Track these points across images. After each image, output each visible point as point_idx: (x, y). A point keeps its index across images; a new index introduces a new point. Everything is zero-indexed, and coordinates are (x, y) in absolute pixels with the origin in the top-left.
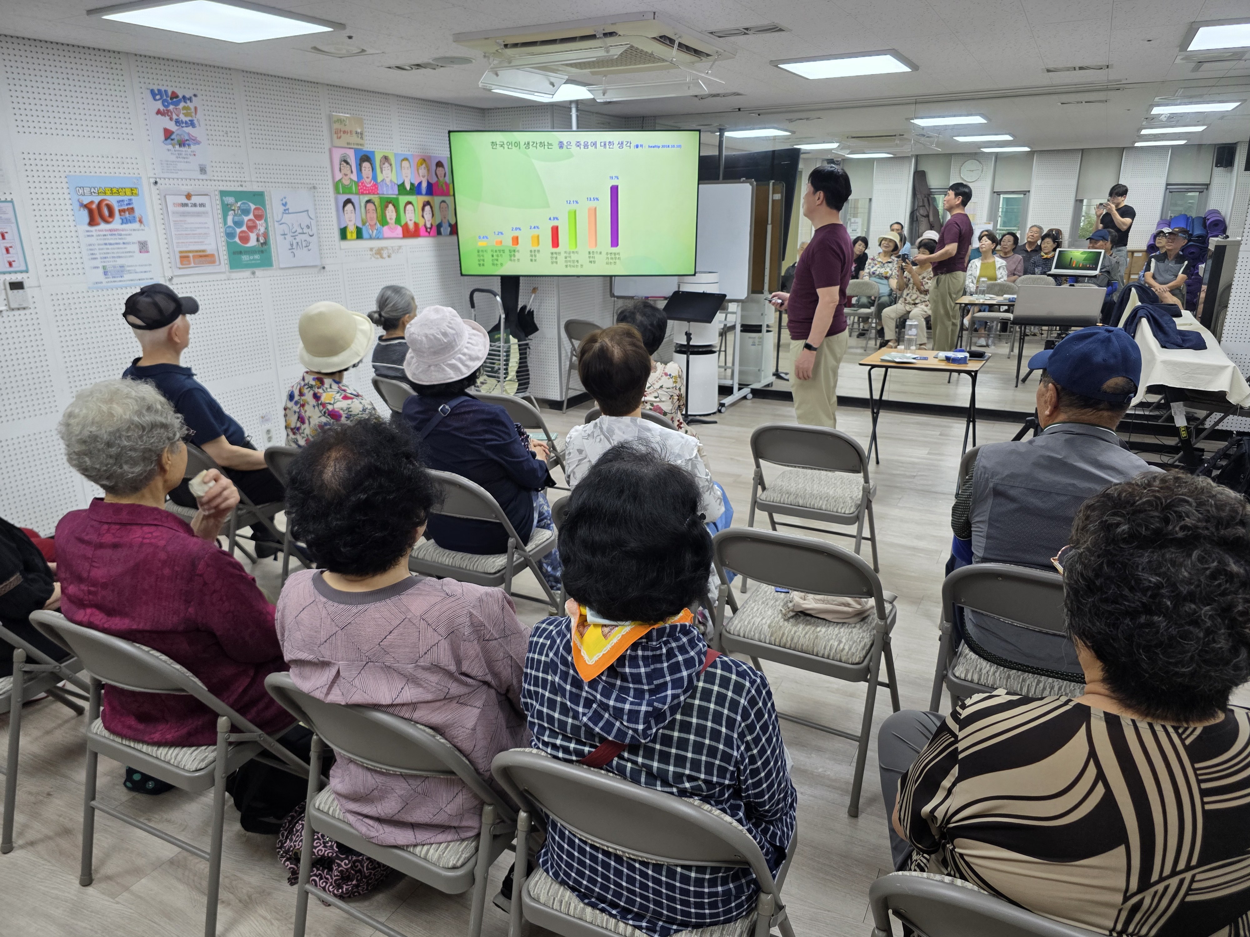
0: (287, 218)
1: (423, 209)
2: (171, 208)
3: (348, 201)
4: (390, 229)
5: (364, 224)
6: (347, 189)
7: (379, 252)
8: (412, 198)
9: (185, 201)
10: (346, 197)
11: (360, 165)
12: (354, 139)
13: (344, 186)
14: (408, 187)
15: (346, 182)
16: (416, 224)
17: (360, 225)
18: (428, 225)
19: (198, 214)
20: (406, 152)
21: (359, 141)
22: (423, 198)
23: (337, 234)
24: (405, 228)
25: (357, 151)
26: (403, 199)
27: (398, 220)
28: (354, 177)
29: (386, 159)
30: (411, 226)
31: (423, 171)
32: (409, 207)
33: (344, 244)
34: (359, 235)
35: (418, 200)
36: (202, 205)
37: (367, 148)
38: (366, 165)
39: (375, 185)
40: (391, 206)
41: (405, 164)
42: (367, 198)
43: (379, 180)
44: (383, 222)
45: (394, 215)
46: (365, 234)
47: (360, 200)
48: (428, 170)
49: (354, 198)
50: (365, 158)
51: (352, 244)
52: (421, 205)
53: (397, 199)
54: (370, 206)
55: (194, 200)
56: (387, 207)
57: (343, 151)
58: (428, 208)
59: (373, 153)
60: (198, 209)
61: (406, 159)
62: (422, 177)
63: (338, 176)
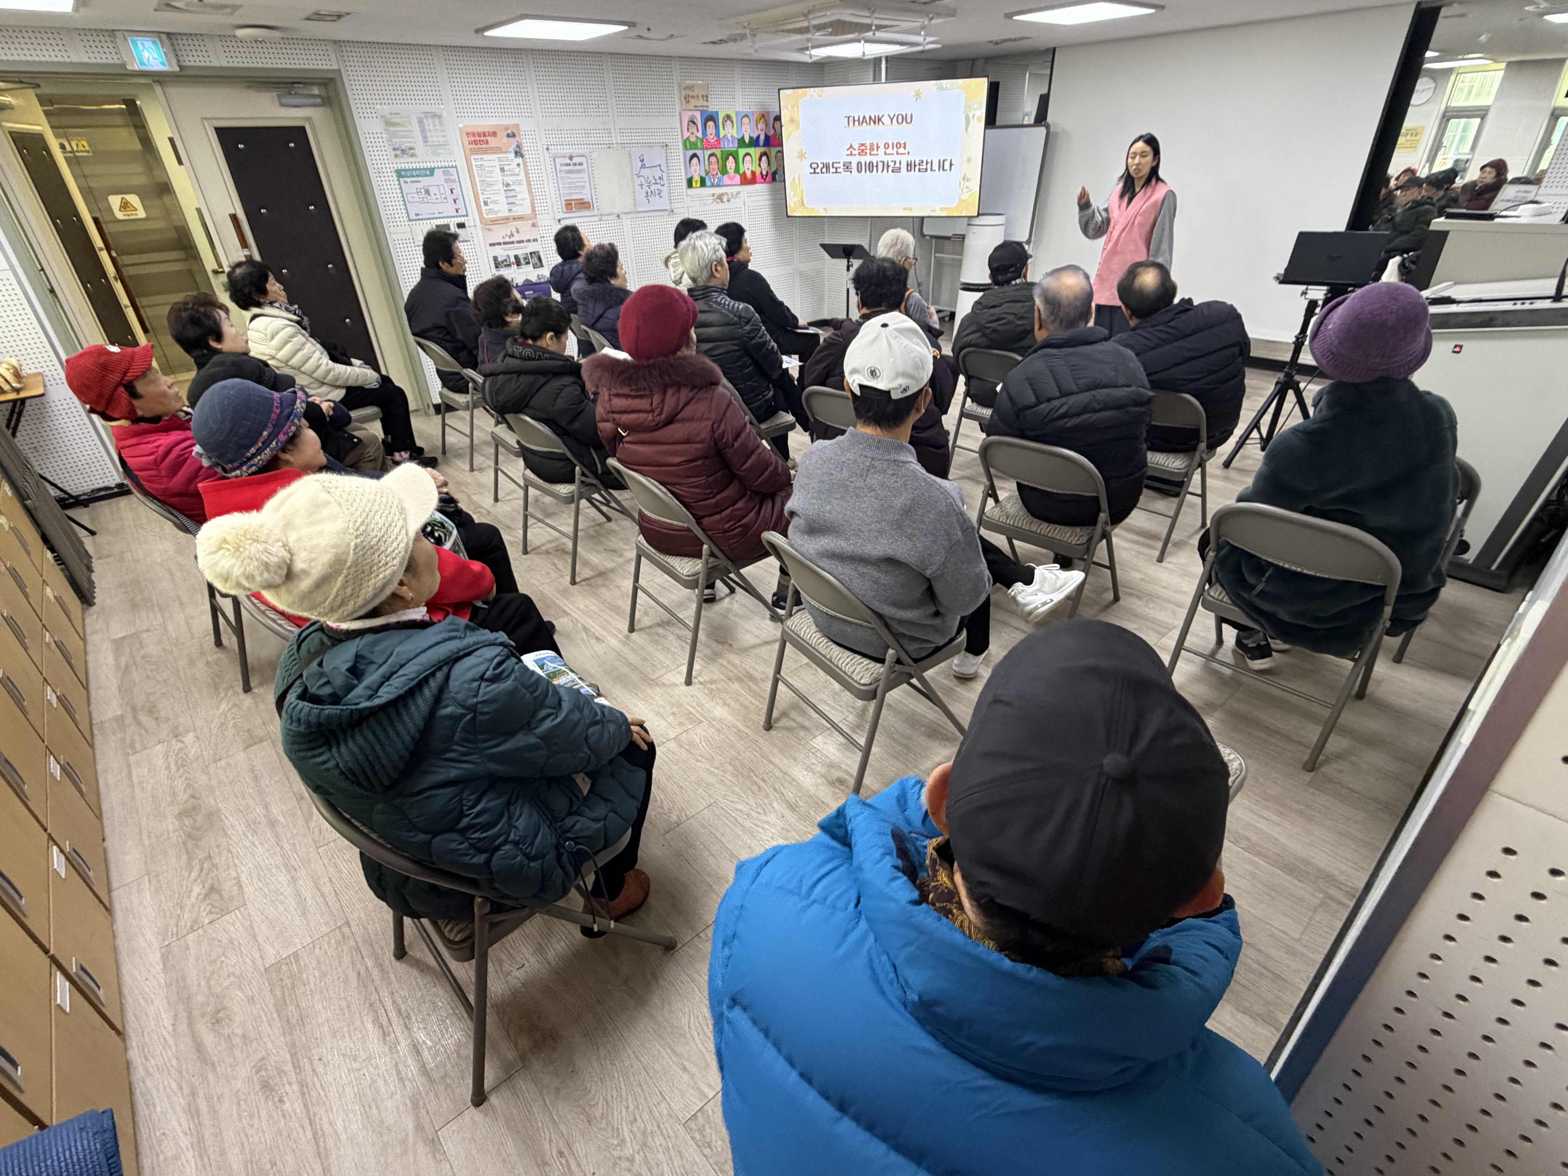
0: (644, 172)
1: (760, 159)
2: (558, 167)
3: (695, 156)
4: (729, 177)
5: (707, 174)
6: (694, 146)
7: (720, 198)
8: (751, 150)
9: (568, 161)
10: (691, 152)
11: (705, 125)
12: (701, 102)
13: (691, 142)
14: (747, 140)
15: (693, 139)
16: (753, 173)
17: (704, 175)
18: (764, 173)
19: (578, 171)
20: (746, 110)
21: (705, 104)
22: (759, 150)
23: (684, 184)
24: (743, 177)
25: (702, 112)
26: (742, 152)
27: (737, 169)
28: (700, 135)
29: (728, 117)
30: (749, 174)
31: (761, 125)
32: (747, 158)
33: (691, 192)
34: (703, 183)
35: (755, 152)
36: (581, 164)
37: (712, 109)
38: (711, 124)
39: (718, 141)
40: (731, 158)
41: (746, 120)
42: (710, 152)
43: (721, 136)
44: (724, 171)
45: (733, 165)
46: (708, 183)
47: (704, 154)
48: (767, 125)
49: (699, 153)
50: (711, 118)
51: (698, 191)
52: (758, 155)
53: (737, 152)
54: (713, 159)
55: (575, 160)
56: (727, 158)
57: (690, 113)
58: (764, 158)
59: (717, 113)
60: (577, 167)
61: (747, 116)
62: (760, 132)
63: (686, 134)
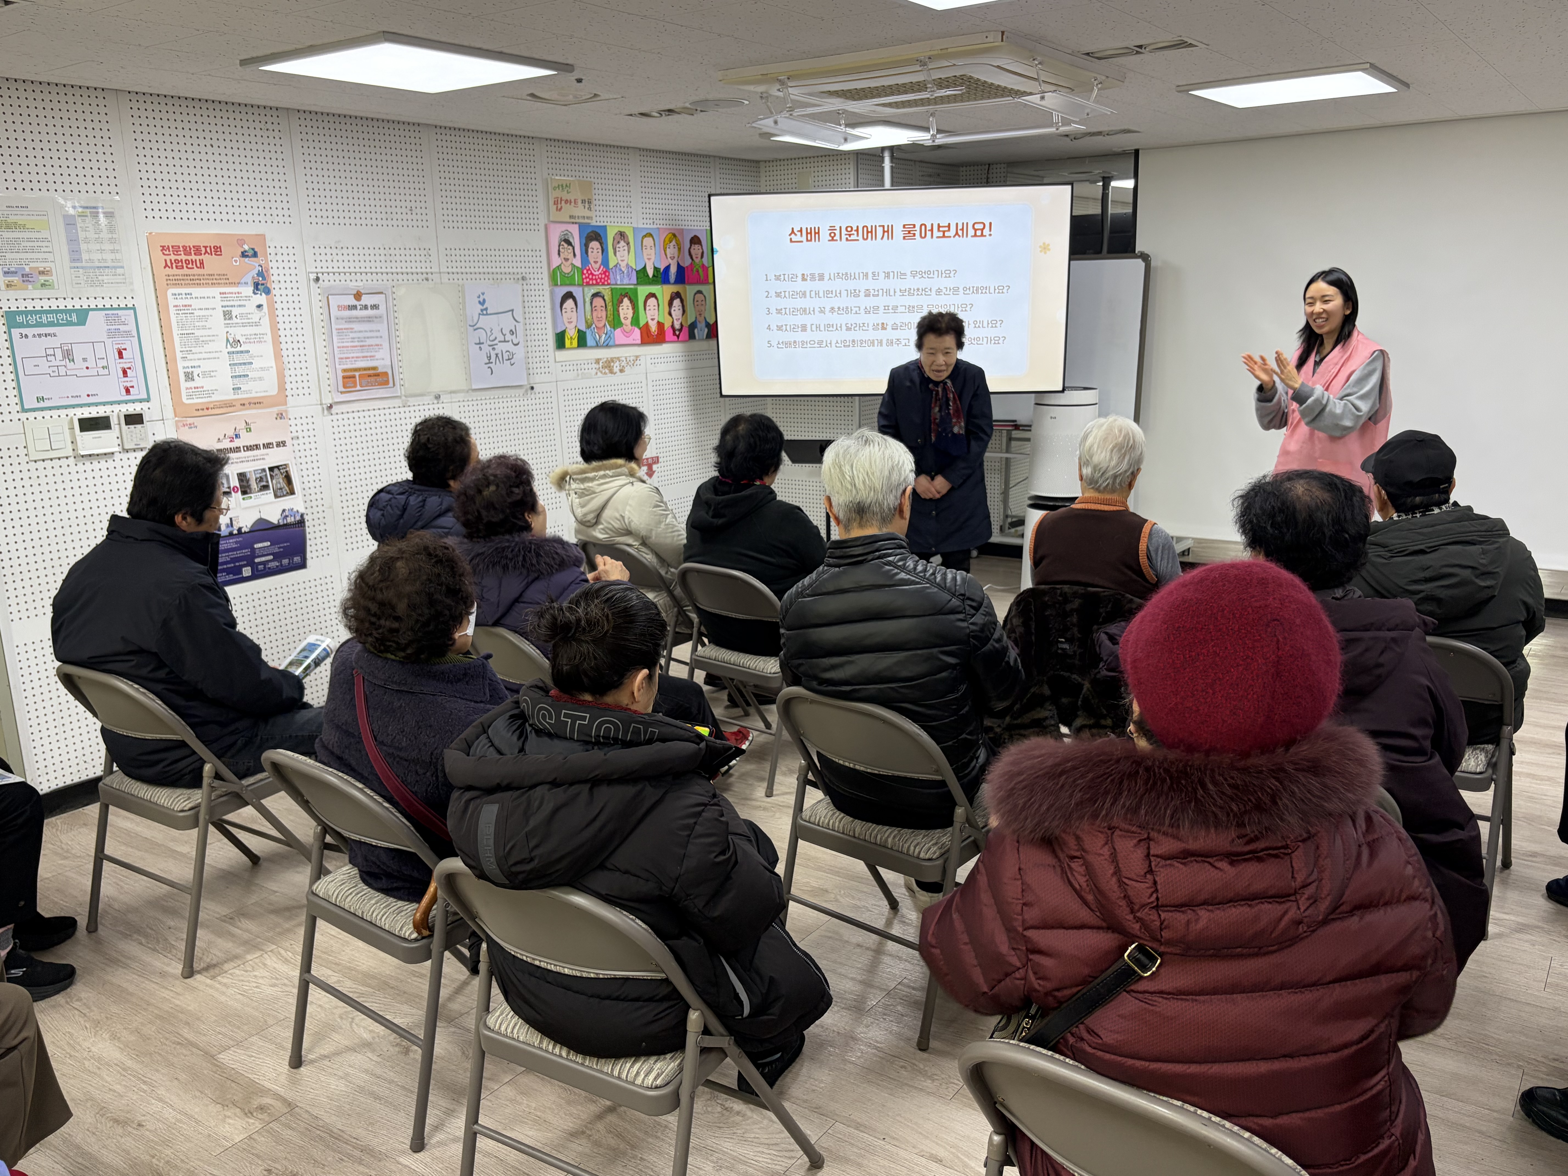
0: (486, 321)
1: (670, 304)
2: (334, 311)
3: (569, 295)
4: (624, 332)
5: (589, 326)
6: (567, 279)
7: (608, 366)
8: (657, 289)
9: (352, 301)
10: (565, 290)
11: (586, 246)
12: (580, 211)
13: (563, 275)
14: (650, 272)
15: (567, 269)
16: (660, 325)
17: (583, 328)
18: (677, 326)
19: (370, 319)
21: (587, 213)
22: (670, 289)
23: (552, 342)
24: (645, 332)
25: (582, 227)
26: (643, 291)
27: (635, 320)
28: (578, 262)
29: (622, 235)
30: (653, 327)
31: (672, 251)
32: (652, 301)
33: (562, 355)
34: (582, 342)
35: (663, 291)
36: (376, 308)
37: (597, 221)
38: (595, 245)
39: (606, 273)
40: (626, 301)
41: (648, 241)
42: (594, 290)
43: (612, 264)
44: (616, 322)
45: (630, 312)
46: (590, 341)
48: (679, 249)
49: (577, 291)
50: (594, 235)
51: (572, 355)
52: (668, 297)
53: (635, 291)
54: (598, 301)
55: (366, 300)
56: (622, 302)
57: (564, 227)
58: (677, 302)
60: (369, 312)
61: (651, 235)
63: (556, 261)
